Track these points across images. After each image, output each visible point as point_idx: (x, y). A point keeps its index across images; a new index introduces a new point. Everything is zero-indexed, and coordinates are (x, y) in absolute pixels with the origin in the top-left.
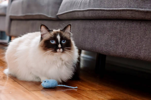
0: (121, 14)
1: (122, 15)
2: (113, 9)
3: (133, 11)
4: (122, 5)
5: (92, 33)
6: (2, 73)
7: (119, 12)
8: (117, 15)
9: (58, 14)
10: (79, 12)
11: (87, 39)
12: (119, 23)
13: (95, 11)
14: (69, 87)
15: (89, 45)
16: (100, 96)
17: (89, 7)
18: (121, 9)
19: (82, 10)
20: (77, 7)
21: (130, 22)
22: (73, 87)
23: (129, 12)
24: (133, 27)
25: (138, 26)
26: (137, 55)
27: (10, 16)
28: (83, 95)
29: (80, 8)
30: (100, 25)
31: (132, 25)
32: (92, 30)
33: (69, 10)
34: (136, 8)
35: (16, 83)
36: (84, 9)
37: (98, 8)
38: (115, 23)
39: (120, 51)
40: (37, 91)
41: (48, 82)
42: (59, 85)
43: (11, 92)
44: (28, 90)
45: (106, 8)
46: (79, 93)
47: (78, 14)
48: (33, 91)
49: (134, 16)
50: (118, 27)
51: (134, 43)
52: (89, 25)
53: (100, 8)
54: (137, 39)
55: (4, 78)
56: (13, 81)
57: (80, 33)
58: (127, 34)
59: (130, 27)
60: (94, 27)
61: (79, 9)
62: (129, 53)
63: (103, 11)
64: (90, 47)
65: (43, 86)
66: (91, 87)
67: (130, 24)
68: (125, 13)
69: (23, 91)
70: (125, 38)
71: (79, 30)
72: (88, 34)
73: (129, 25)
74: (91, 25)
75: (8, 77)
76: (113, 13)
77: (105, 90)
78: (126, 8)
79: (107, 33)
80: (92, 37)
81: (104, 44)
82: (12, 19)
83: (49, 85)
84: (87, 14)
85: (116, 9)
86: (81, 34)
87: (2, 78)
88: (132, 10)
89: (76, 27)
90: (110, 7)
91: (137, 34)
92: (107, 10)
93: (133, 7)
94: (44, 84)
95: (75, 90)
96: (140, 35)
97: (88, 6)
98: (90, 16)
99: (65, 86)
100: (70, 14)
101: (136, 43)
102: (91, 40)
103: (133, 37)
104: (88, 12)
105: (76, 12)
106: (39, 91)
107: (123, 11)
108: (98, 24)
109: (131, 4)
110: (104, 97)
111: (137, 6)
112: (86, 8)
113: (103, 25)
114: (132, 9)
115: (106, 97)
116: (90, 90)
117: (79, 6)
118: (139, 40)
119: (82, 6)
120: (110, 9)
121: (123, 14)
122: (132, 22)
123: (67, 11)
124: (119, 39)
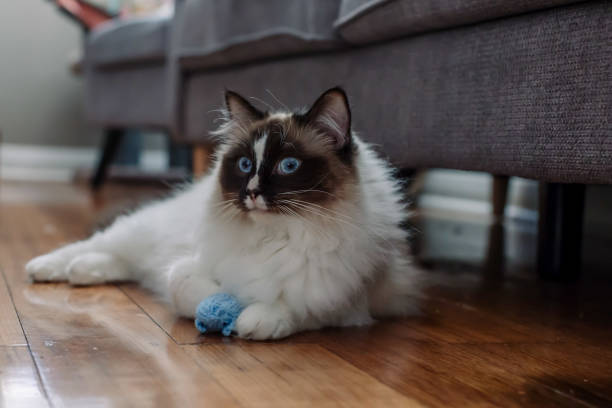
5: (473, 83)
9: (339, 22)
11: (456, 115)
12: (577, 20)
30: (502, 43)
32: (471, 74)
38: (561, 23)
39: (588, 154)
47: (413, 10)
48: (193, 344)
50: (574, 41)
52: (464, 50)
60: (479, 55)
64: (468, 151)
72: (460, 93)
74: (470, 51)
79: (531, 77)
80: (475, 103)
81: (522, 127)
102: (470, 117)
108: (494, 41)
113: (513, 43)
124: (579, 99)
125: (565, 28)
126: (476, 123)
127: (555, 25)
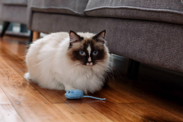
0: (160, 16)
1: (161, 18)
2: (150, 9)
3: (174, 14)
4: (162, 6)
5: (125, 35)
6: (22, 79)
7: (157, 14)
8: (155, 16)
9: (86, 10)
10: (110, 10)
11: (119, 41)
12: (156, 25)
13: (128, 10)
14: (96, 98)
15: (121, 49)
16: (132, 111)
17: (123, 5)
18: (159, 10)
19: (114, 7)
20: (108, 3)
21: (170, 26)
22: (101, 99)
23: (169, 14)
24: (173, 33)
25: (179, 31)
26: (176, 66)
27: (32, 8)
28: (112, 110)
29: (112, 4)
30: (134, 26)
31: (172, 30)
32: (124, 32)
33: (98, 7)
34: (177, 10)
35: (37, 91)
36: (116, 7)
37: (133, 6)
38: (152, 25)
39: (157, 60)
40: (60, 103)
41: (72, 92)
42: (85, 96)
43: (31, 105)
44: (50, 101)
45: (142, 7)
46: (107, 107)
47: (109, 12)
48: (56, 103)
49: (175, 20)
50: (155, 30)
51: (173, 51)
52: (122, 25)
53: (135, 7)
54: (177, 47)
55: (24, 85)
56: (34, 90)
57: (111, 34)
58: (165, 40)
59: (169, 32)
60: (127, 28)
61: (110, 5)
62: (167, 63)
63: (139, 11)
64: (122, 51)
65: (66, 96)
66: (121, 99)
67: (170, 28)
68: (164, 15)
69: (45, 103)
70: (163, 45)
71: (110, 31)
72: (120, 36)
73: (169, 30)
74: (124, 26)
75: (28, 84)
76: (151, 14)
77: (138, 103)
78: (165, 10)
79: (142, 37)
80: (125, 40)
81: (138, 49)
82: (34, 11)
83: (74, 96)
84: (120, 13)
85: (154, 10)
86: (111, 36)
87: (22, 85)
88: (172, 13)
89: (106, 27)
90: (147, 6)
91: (178, 41)
92: (143, 10)
93: (174, 9)
94: (68, 95)
95: (103, 101)
96: (181, 43)
97: (121, 3)
98: (123, 15)
99: (91, 97)
100: (100, 11)
101: (176, 51)
102: (123, 43)
103: (173, 44)
104: (120, 10)
105: (106, 9)
106: (62, 103)
107: (162, 13)
108: (132, 25)
109: (172, 5)
110: (135, 112)
111: (179, 8)
112: (118, 6)
113: (137, 27)
114: (173, 11)
115: (138, 112)
116: (121, 102)
117: (110, 2)
118: (180, 48)
119: (114, 3)
120: (147, 9)
121: (162, 16)
122: (173, 26)
123: (96, 7)
124: (155, 45)
125: (153, 27)
126: (124, 45)
127: (150, 25)
